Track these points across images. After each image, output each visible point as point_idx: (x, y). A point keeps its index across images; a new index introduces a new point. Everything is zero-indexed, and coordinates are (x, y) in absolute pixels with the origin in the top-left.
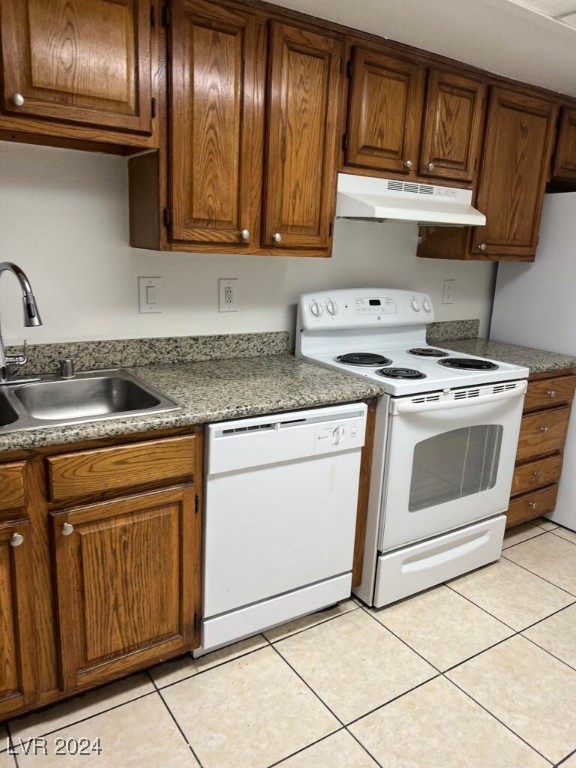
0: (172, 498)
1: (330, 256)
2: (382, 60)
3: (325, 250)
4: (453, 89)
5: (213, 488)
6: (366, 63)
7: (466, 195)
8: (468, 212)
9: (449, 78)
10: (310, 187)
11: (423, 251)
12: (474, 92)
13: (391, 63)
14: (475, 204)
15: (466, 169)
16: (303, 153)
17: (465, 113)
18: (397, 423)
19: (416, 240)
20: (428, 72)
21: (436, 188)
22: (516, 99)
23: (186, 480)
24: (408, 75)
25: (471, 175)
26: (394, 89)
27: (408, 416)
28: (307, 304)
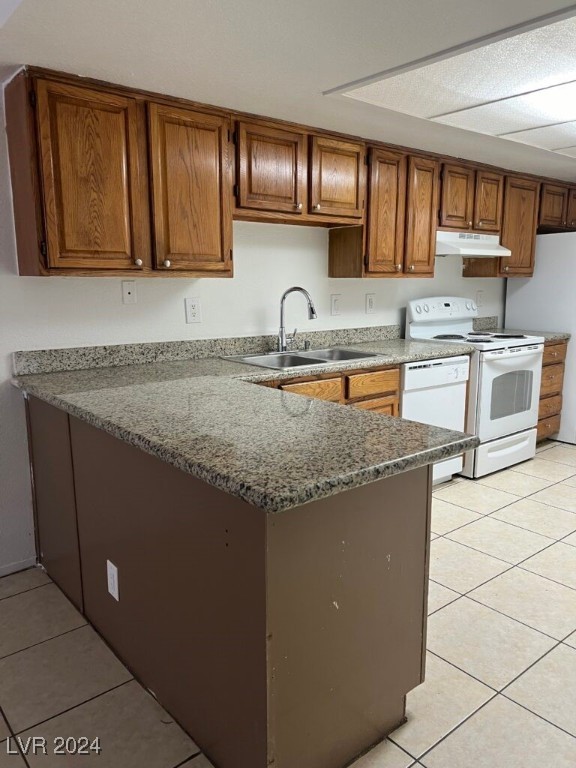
0: (390, 402)
1: (433, 277)
2: (455, 169)
3: (430, 273)
4: (488, 180)
5: (405, 398)
6: (450, 171)
7: (496, 239)
8: (497, 248)
9: (486, 175)
10: (425, 240)
11: (466, 274)
12: (498, 181)
13: (460, 170)
14: (501, 244)
15: (496, 223)
16: (422, 222)
17: (494, 194)
18: (484, 365)
19: (462, 267)
20: (476, 172)
21: (481, 235)
22: (519, 182)
23: (393, 393)
24: (467, 175)
25: (499, 228)
26: (461, 183)
27: (490, 362)
28: (413, 306)
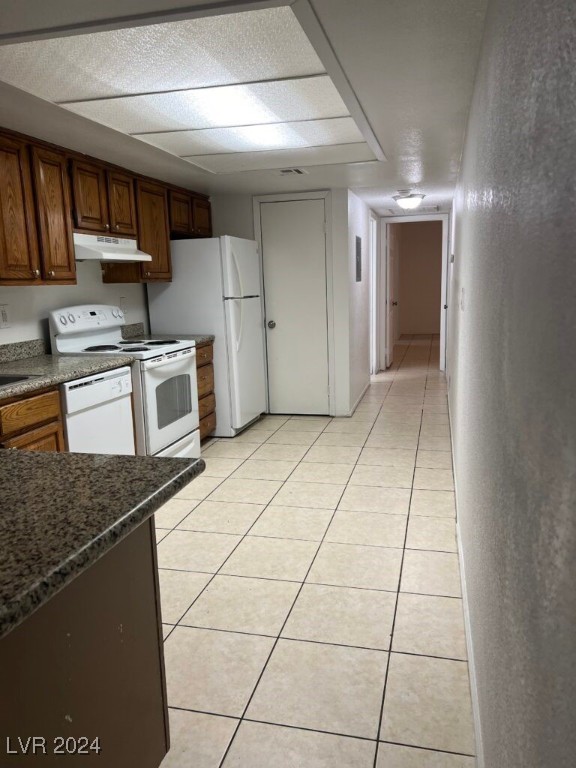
1: (76, 283)
2: (83, 166)
3: (72, 280)
4: (118, 181)
5: (70, 422)
6: (78, 168)
7: (133, 243)
8: (136, 253)
9: (117, 176)
10: (62, 242)
11: (107, 279)
12: (128, 183)
13: (89, 168)
14: (139, 248)
15: (132, 228)
16: (56, 221)
17: (126, 196)
18: (147, 375)
19: (101, 273)
20: (105, 172)
21: (119, 239)
22: (148, 186)
23: (55, 419)
24: (97, 174)
25: (135, 233)
26: (92, 182)
